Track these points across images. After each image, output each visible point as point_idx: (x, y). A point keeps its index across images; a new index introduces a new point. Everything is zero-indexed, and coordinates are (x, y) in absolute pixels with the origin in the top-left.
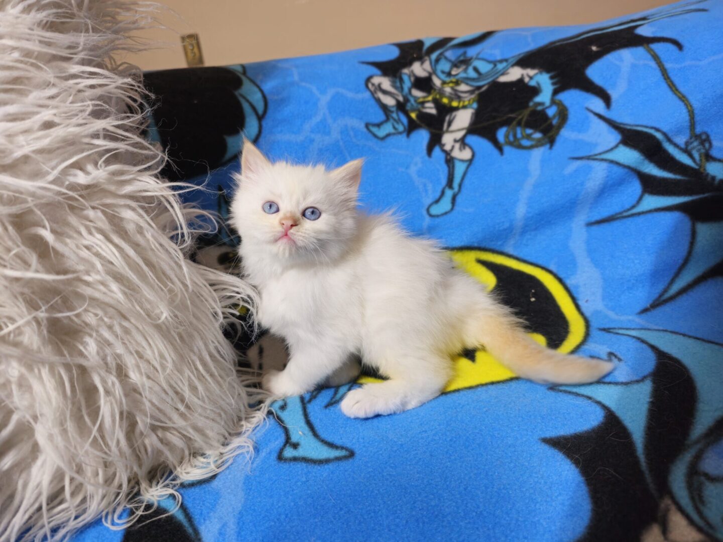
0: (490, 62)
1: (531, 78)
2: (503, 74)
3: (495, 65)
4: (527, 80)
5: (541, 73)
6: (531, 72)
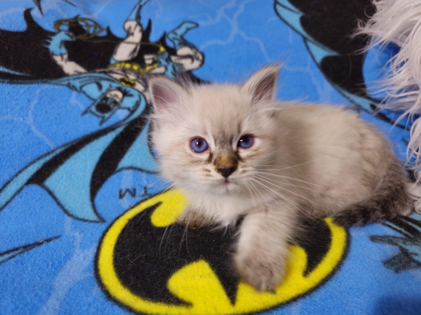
0: (84, 93)
1: (62, 55)
2: (80, 73)
3: (81, 87)
4: (66, 57)
5: (53, 54)
6: (58, 59)
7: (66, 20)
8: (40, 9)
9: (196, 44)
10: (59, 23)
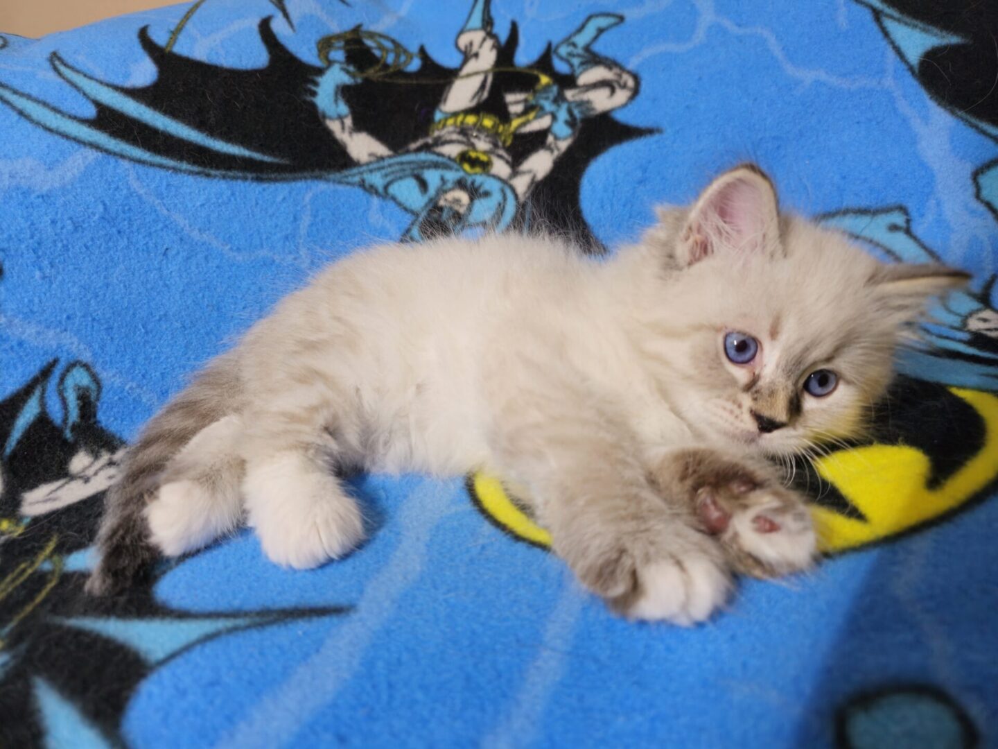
7: (338, 37)
8: (286, 15)
9: (620, 58)
10: (325, 44)
